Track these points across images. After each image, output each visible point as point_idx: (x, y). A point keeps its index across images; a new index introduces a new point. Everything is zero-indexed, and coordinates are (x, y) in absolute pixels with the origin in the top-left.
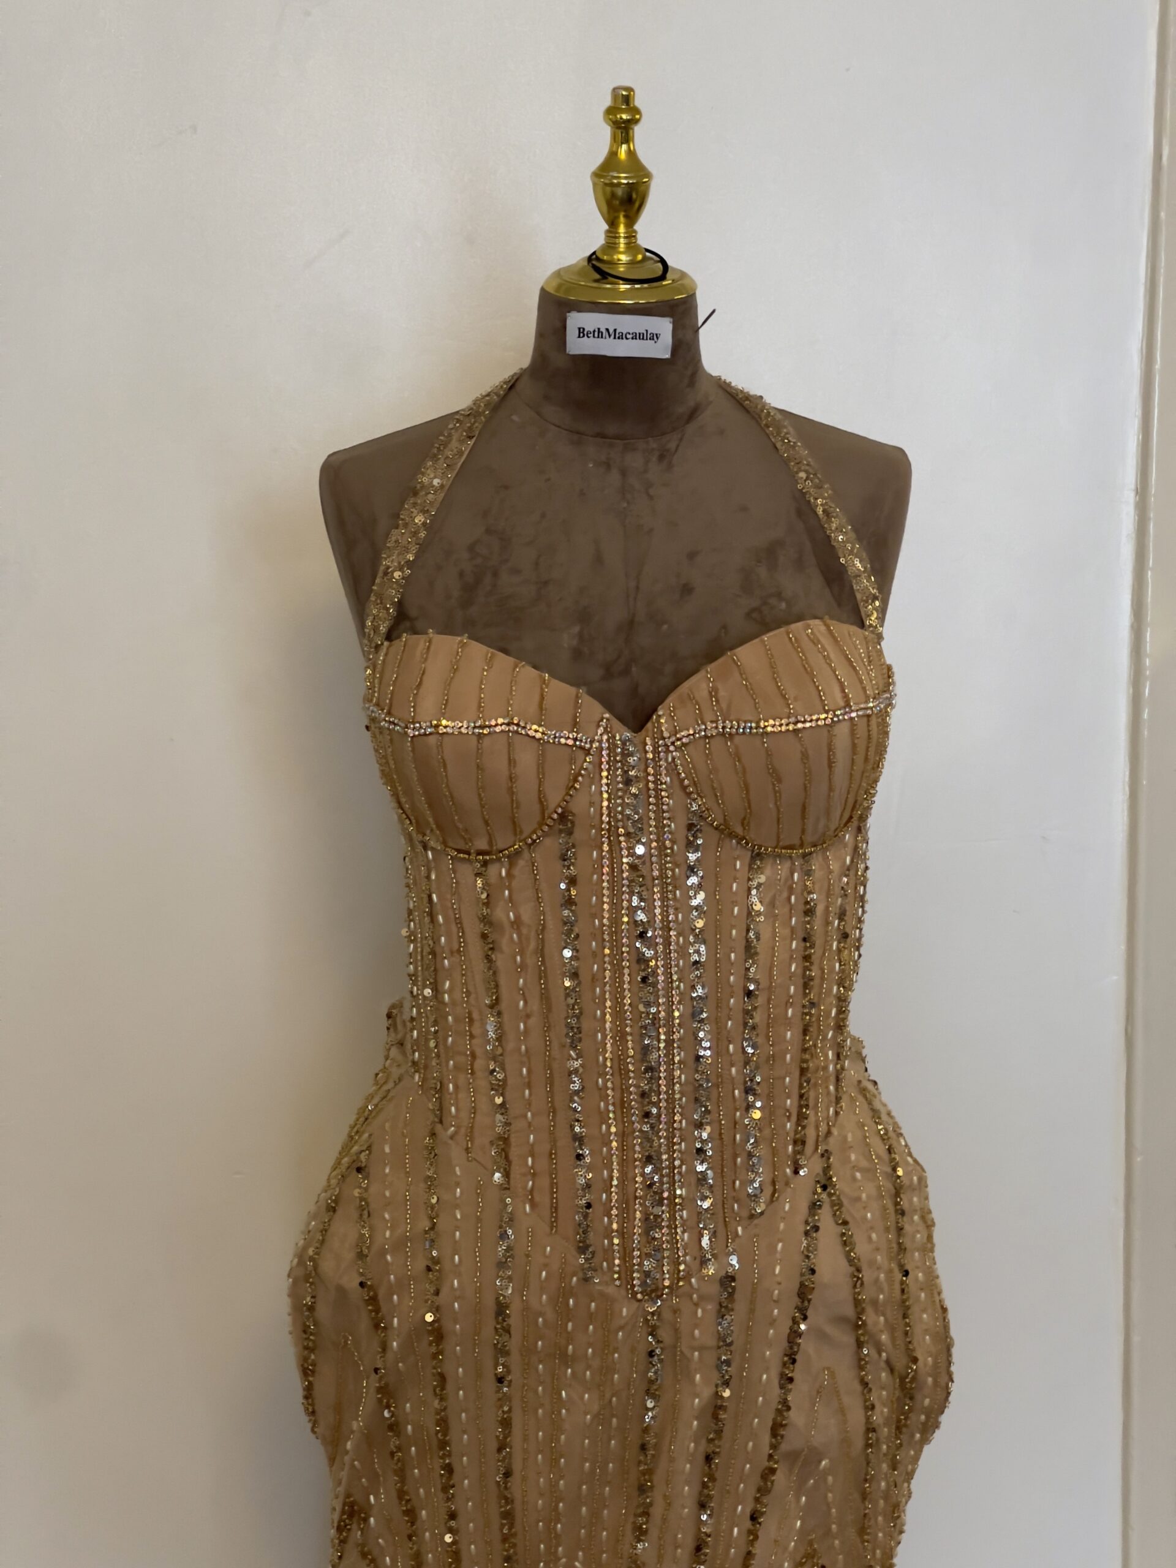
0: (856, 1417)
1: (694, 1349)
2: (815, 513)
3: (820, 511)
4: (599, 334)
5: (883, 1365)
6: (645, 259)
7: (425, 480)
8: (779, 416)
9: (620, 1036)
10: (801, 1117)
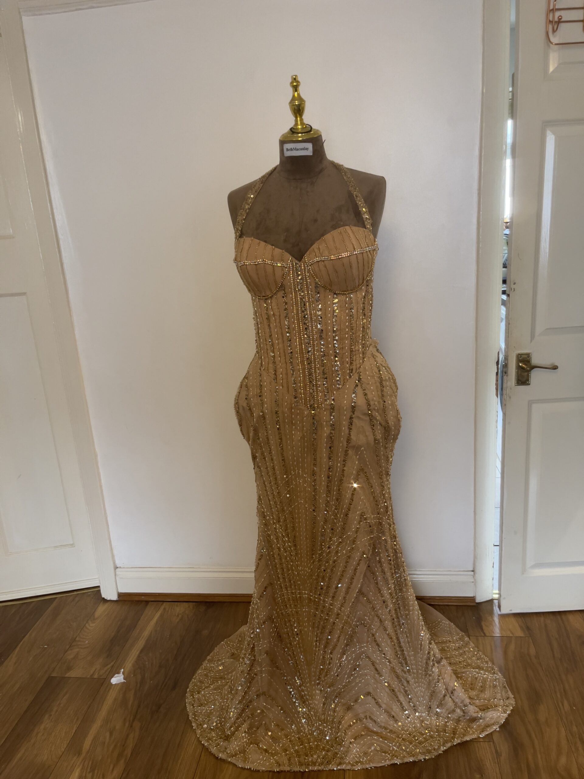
0: (371, 438)
1: (324, 422)
2: (353, 196)
3: (354, 196)
4: (291, 150)
5: (379, 425)
6: (306, 127)
7: (249, 196)
8: (346, 170)
9: (301, 344)
10: (351, 363)
